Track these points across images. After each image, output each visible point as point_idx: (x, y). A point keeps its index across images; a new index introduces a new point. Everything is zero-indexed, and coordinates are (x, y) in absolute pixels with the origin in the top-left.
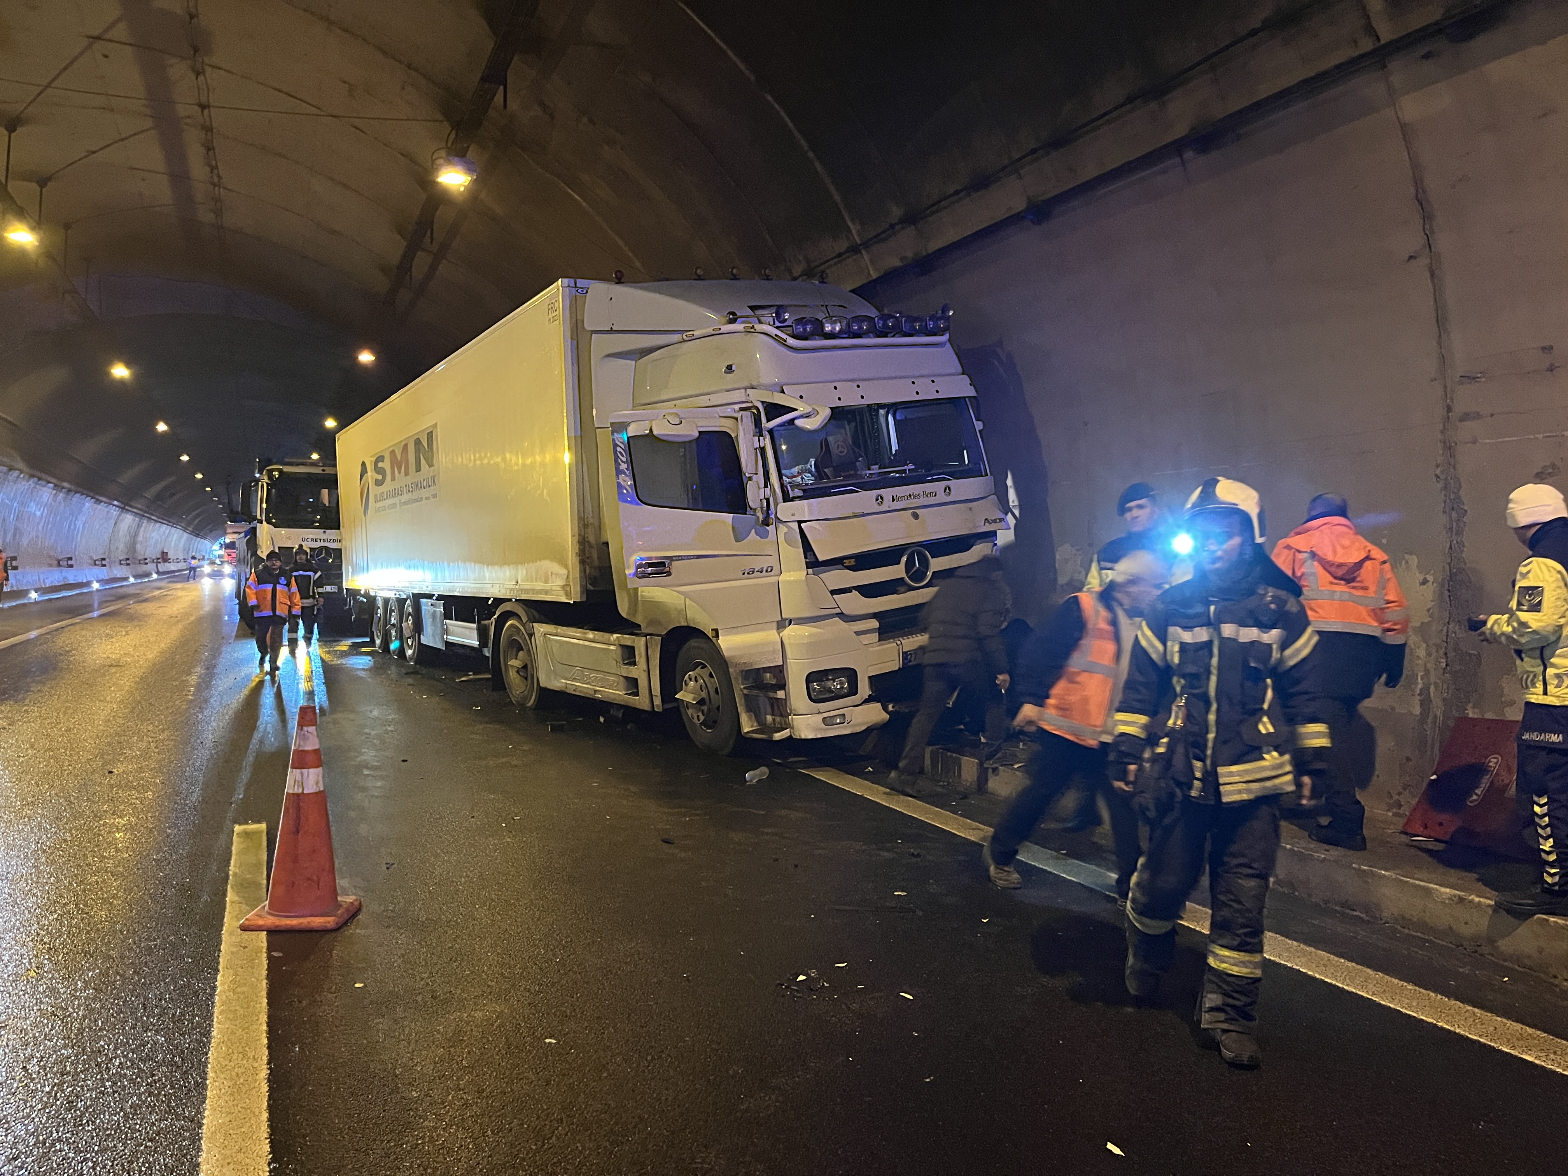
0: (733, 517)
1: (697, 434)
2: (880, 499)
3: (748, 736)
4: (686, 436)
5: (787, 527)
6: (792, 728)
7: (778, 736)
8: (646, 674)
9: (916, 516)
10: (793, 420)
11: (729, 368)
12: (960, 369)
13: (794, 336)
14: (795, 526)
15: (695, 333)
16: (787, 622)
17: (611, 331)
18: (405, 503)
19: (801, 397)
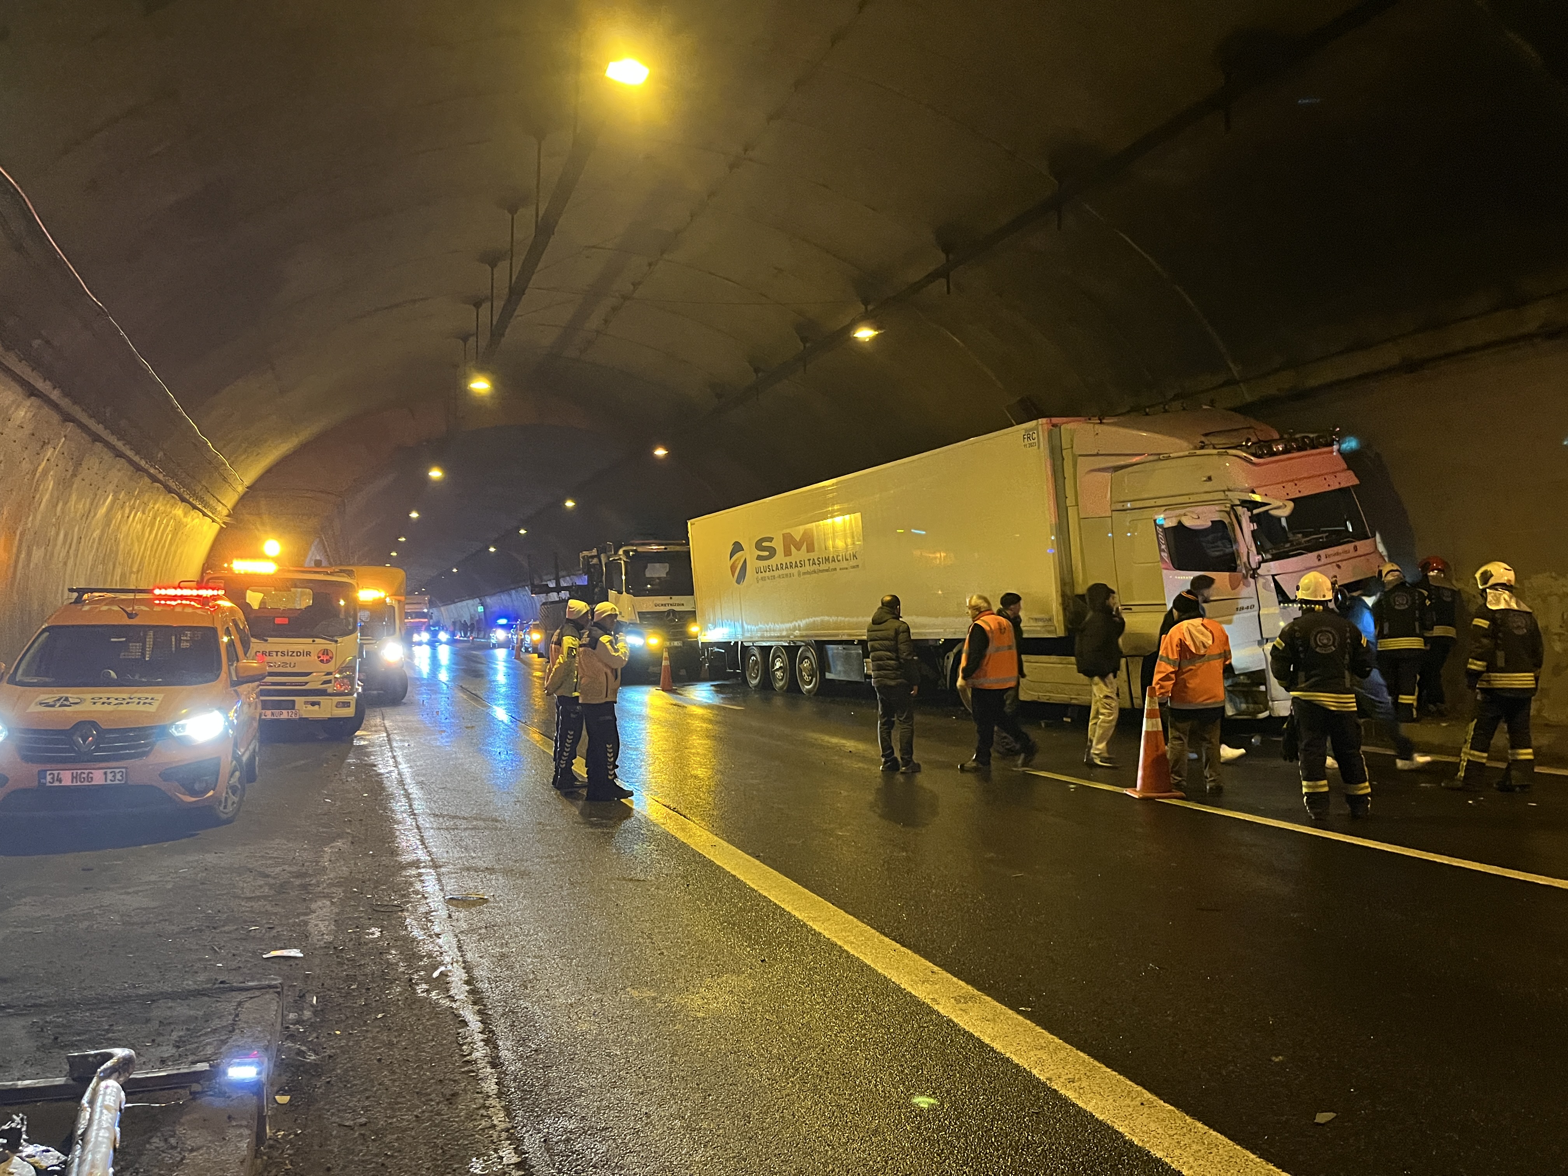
0: (1230, 575)
1: (1210, 524)
2: (1319, 558)
3: (1232, 718)
4: (1203, 525)
5: (1264, 579)
6: (1273, 709)
7: (1262, 716)
8: (1127, 684)
9: (1339, 567)
10: (1267, 511)
11: (1210, 479)
12: (1345, 466)
13: (1254, 455)
14: (1270, 578)
15: (1171, 455)
16: (1265, 641)
17: (1097, 455)
18: (804, 573)
19: (1266, 495)
